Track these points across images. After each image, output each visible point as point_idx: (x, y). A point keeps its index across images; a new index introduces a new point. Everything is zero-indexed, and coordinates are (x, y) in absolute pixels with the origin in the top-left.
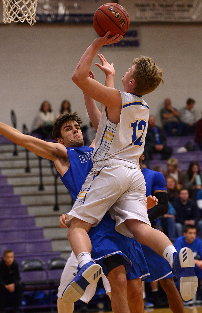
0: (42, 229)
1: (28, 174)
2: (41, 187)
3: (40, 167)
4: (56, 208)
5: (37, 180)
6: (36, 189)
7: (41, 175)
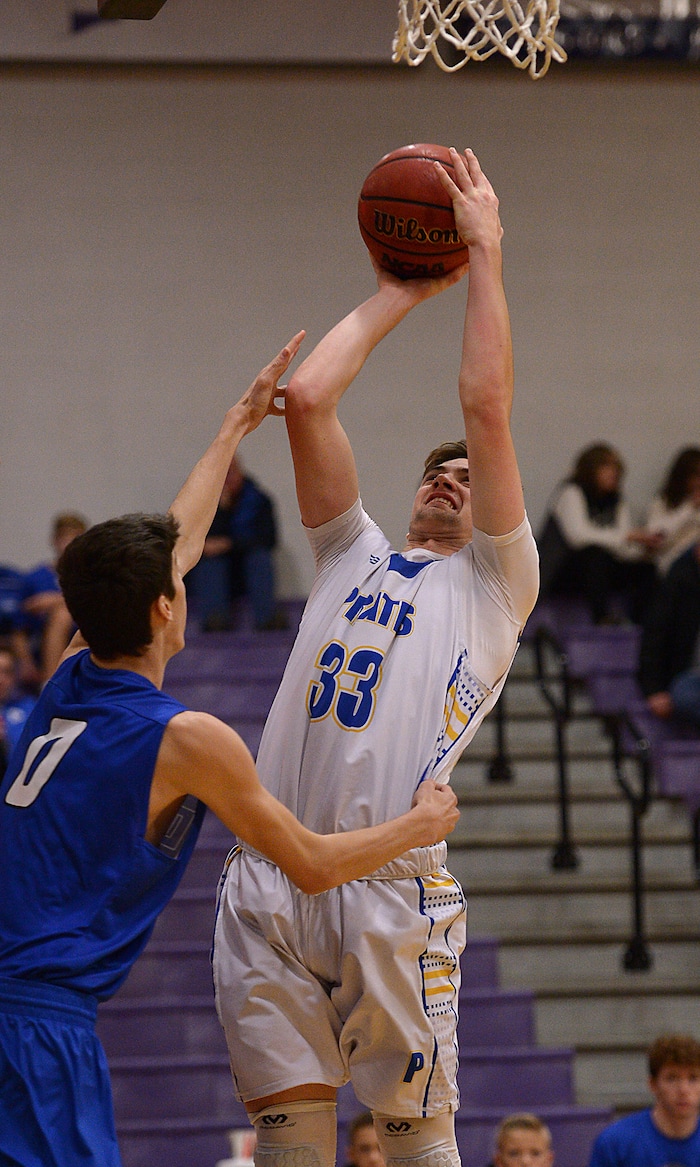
0: (566, 1057)
1: (500, 791)
2: (564, 855)
3: (561, 757)
4: (637, 957)
5: (543, 820)
6: (536, 865)
7: (563, 799)
